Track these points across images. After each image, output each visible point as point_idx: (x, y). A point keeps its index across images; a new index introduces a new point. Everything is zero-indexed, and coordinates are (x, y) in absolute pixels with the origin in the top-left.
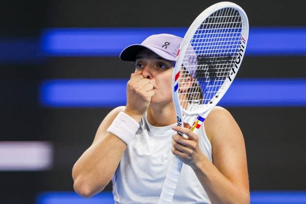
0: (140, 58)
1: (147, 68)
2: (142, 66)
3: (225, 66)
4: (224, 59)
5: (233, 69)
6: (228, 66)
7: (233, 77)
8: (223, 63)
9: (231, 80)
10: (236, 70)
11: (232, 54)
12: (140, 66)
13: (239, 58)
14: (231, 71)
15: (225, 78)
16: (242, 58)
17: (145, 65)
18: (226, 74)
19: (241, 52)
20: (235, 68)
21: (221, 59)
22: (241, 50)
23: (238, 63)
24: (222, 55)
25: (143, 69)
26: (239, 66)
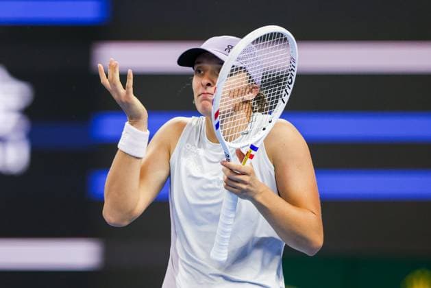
0: (199, 63)
1: (208, 74)
2: (202, 72)
3: (275, 90)
4: (273, 83)
5: (286, 90)
6: (279, 89)
7: (286, 99)
8: (272, 87)
9: (284, 102)
10: (289, 91)
11: (282, 76)
12: (200, 72)
13: (291, 78)
14: (284, 92)
15: (277, 102)
16: (294, 78)
17: (205, 71)
18: (277, 97)
19: (292, 72)
20: (288, 89)
21: (269, 84)
22: (292, 69)
23: (290, 84)
24: (269, 80)
25: (203, 75)
26: (291, 86)
